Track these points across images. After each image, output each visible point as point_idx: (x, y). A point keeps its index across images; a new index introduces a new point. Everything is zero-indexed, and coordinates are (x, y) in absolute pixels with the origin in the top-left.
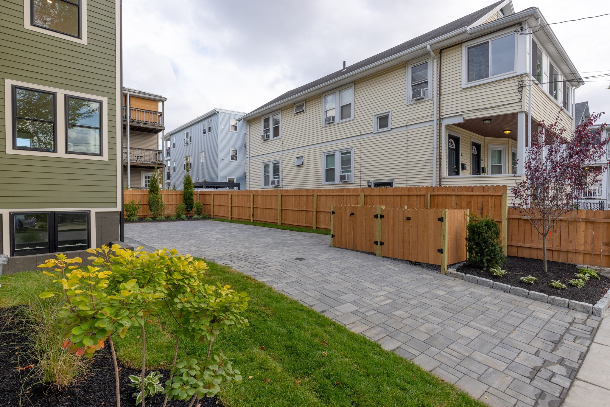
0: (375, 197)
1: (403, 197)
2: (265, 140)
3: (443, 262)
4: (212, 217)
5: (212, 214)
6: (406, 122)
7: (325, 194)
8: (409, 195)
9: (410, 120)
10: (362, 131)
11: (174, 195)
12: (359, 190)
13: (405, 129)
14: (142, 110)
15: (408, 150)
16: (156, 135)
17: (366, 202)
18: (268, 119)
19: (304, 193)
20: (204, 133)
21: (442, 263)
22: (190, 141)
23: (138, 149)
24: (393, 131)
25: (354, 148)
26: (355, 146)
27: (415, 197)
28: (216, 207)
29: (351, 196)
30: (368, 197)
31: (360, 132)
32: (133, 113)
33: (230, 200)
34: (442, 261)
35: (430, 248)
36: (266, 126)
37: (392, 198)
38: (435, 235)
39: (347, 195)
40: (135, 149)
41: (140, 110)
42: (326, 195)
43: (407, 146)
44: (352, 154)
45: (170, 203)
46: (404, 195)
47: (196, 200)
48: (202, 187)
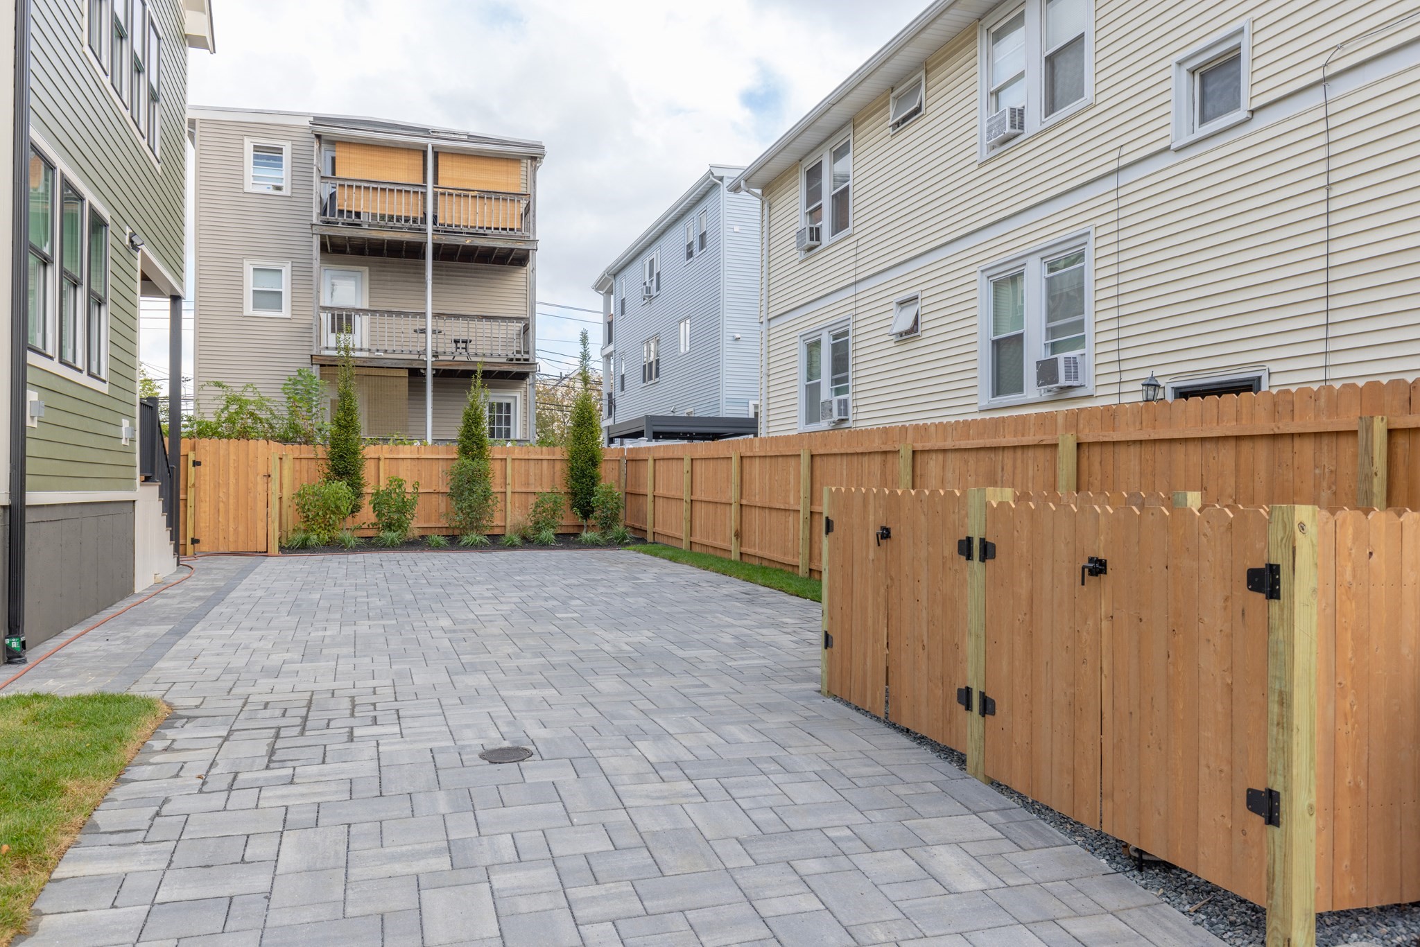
0: (1122, 452)
1: (1246, 447)
2: (811, 249)
3: (1278, 885)
4: (650, 538)
5: (649, 527)
6: (1322, 60)
7: (940, 445)
8: (1275, 437)
9: (1338, 47)
10: (1125, 150)
11: (545, 463)
12: (1060, 421)
13: (1316, 97)
14: (471, 194)
15: (1334, 205)
16: (523, 270)
17: (1084, 478)
18: (818, 167)
19: (877, 445)
20: (690, 255)
21: (1270, 892)
22: (658, 288)
23: (457, 316)
24: (1262, 120)
25: (1092, 236)
26: (1099, 222)
27: (1307, 447)
28: (660, 502)
29: (1030, 453)
30: (1096, 453)
31: (1115, 155)
32: (444, 203)
33: (687, 478)
34: (1271, 878)
35: (1204, 771)
36: (814, 194)
37: (1195, 453)
38: (1230, 688)
39: (1015, 448)
40: (450, 316)
41: (463, 194)
42: (944, 451)
43: (1328, 187)
44: (1088, 264)
45: (532, 489)
46: (1252, 437)
47: (609, 478)
48: (638, 435)
